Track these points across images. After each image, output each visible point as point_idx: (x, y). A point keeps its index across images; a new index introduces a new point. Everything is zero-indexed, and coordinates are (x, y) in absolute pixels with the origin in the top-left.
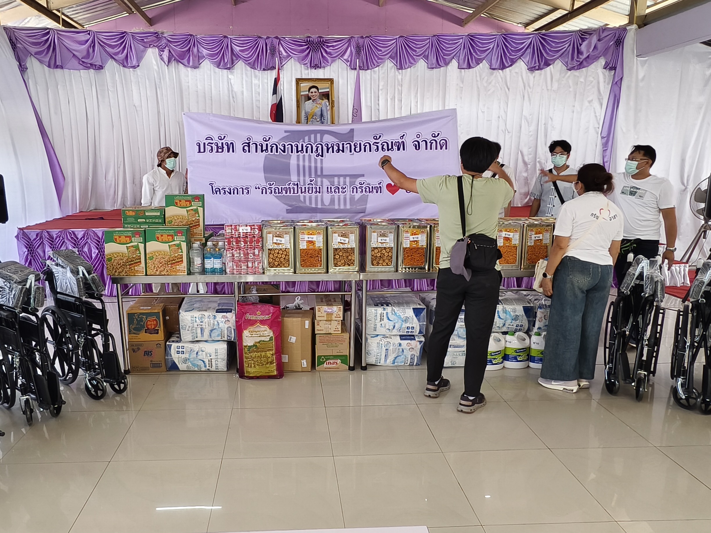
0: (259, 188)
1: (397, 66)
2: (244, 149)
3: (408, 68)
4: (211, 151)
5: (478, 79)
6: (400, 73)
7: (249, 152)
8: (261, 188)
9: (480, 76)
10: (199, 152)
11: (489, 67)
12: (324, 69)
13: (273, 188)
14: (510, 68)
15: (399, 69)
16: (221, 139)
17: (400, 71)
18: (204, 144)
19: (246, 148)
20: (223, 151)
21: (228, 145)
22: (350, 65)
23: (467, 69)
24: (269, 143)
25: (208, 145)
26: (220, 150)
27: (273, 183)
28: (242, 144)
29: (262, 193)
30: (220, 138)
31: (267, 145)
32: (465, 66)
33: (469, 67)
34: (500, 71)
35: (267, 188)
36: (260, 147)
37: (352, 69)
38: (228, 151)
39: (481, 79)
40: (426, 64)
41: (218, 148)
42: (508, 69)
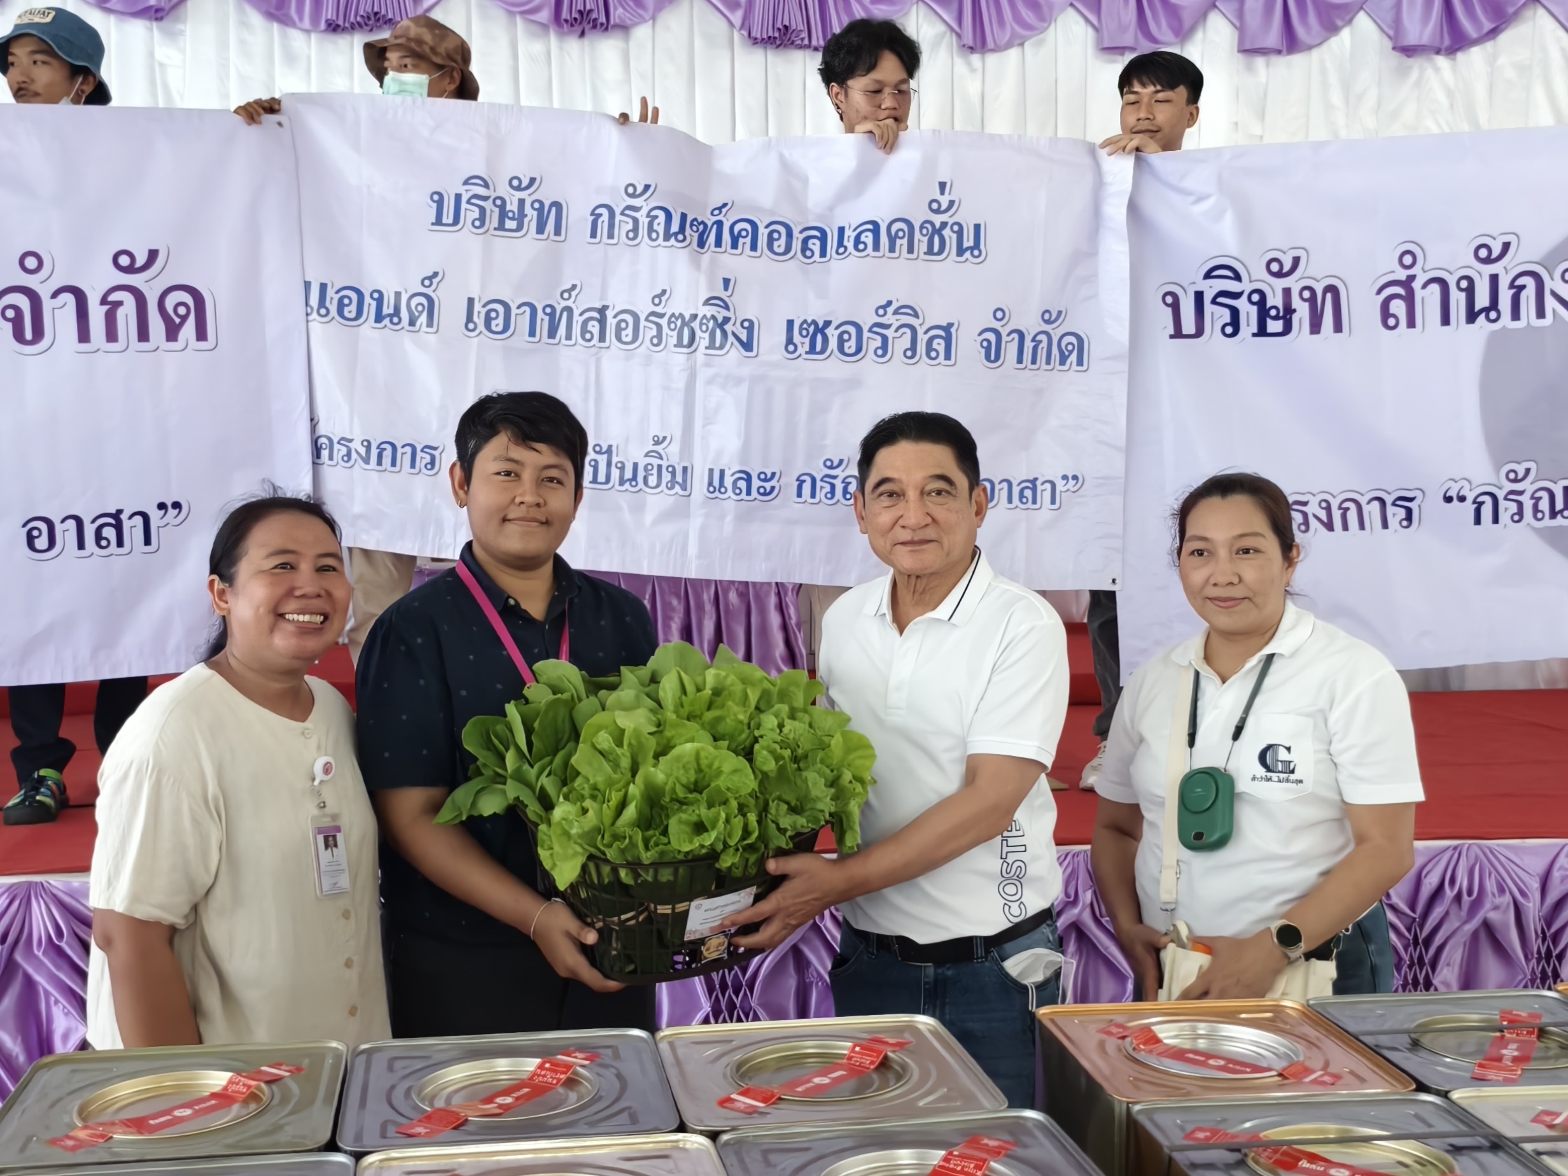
0: (1462, 499)
1: (959, 36)
2: (1386, 313)
3: (1008, 46)
4: (1229, 330)
5: (1336, 98)
6: (973, 70)
7: (1411, 324)
8: (1470, 499)
9: (1346, 87)
10: (1178, 334)
11: (1389, 44)
12: (627, 39)
13: (1527, 495)
14: (1489, 45)
15: (972, 49)
16: (1279, 275)
17: (975, 58)
18: (1199, 296)
19: (1398, 307)
20: (1287, 329)
21: (1312, 300)
22: (746, 25)
23: (1279, 52)
24: (1505, 270)
25: (1214, 302)
26: (1274, 326)
27: (1528, 471)
28: (1379, 292)
29: (1478, 521)
30: (1275, 267)
31: (1494, 279)
32: (1274, 36)
33: (1291, 43)
34: (1442, 61)
35: (1501, 495)
36: (1463, 296)
37: (755, 41)
38: (1316, 327)
39: (1347, 99)
40: (1090, 30)
41: (1263, 313)
42: (1476, 52)
